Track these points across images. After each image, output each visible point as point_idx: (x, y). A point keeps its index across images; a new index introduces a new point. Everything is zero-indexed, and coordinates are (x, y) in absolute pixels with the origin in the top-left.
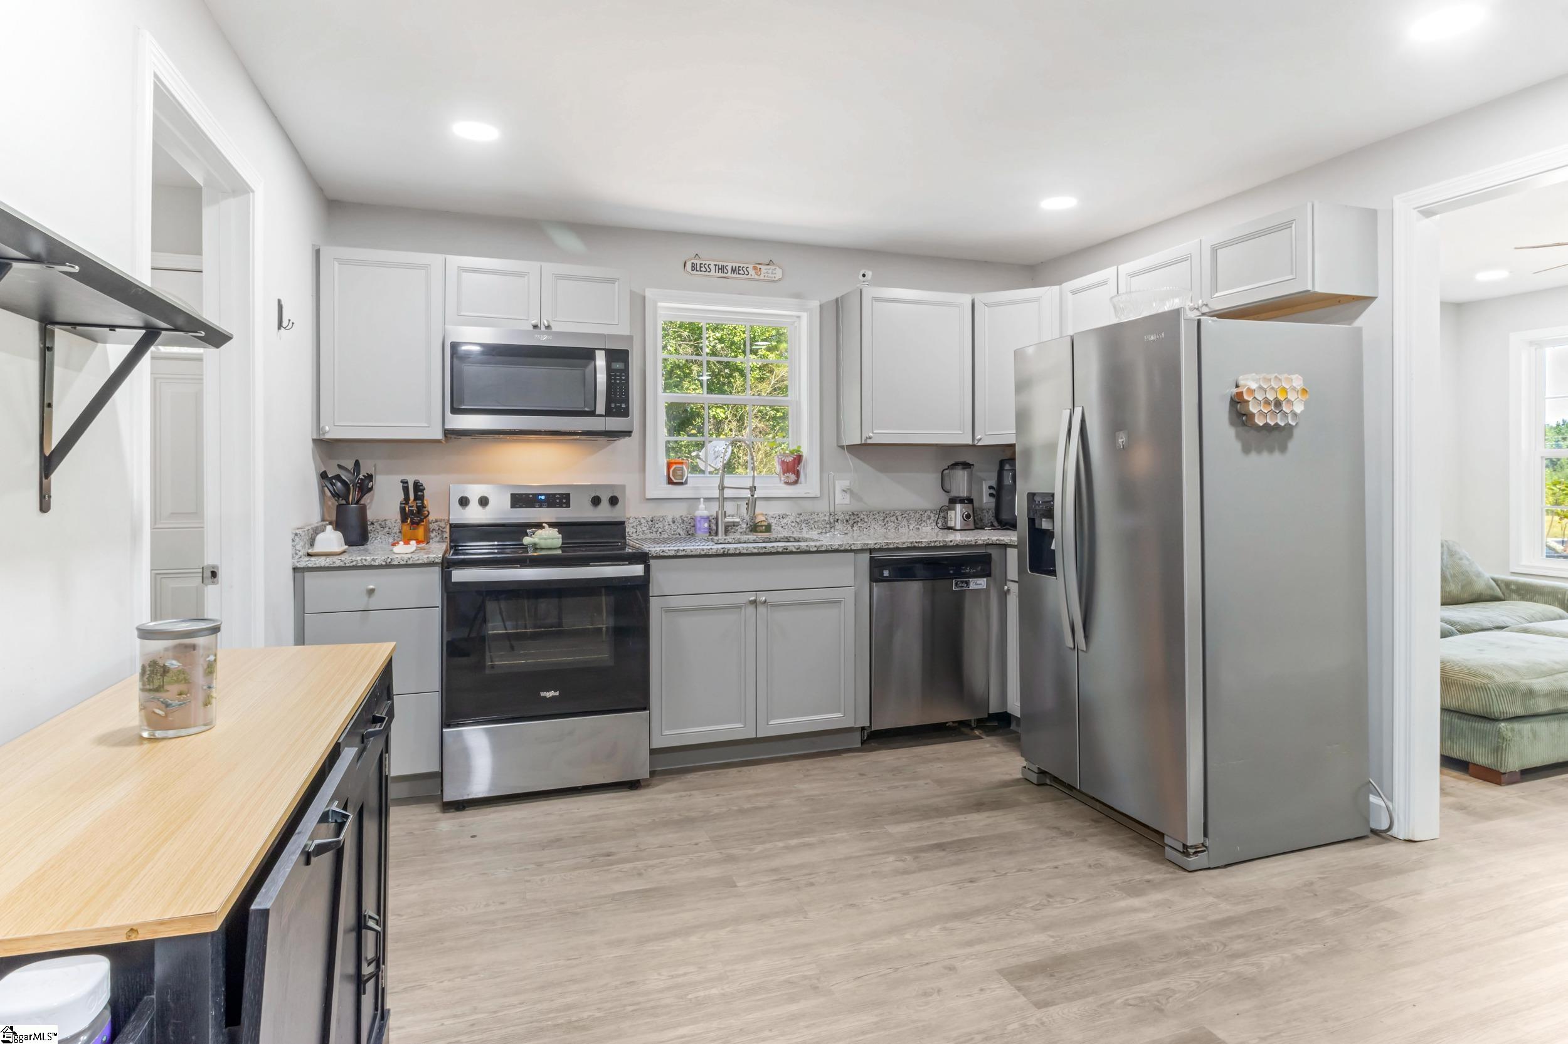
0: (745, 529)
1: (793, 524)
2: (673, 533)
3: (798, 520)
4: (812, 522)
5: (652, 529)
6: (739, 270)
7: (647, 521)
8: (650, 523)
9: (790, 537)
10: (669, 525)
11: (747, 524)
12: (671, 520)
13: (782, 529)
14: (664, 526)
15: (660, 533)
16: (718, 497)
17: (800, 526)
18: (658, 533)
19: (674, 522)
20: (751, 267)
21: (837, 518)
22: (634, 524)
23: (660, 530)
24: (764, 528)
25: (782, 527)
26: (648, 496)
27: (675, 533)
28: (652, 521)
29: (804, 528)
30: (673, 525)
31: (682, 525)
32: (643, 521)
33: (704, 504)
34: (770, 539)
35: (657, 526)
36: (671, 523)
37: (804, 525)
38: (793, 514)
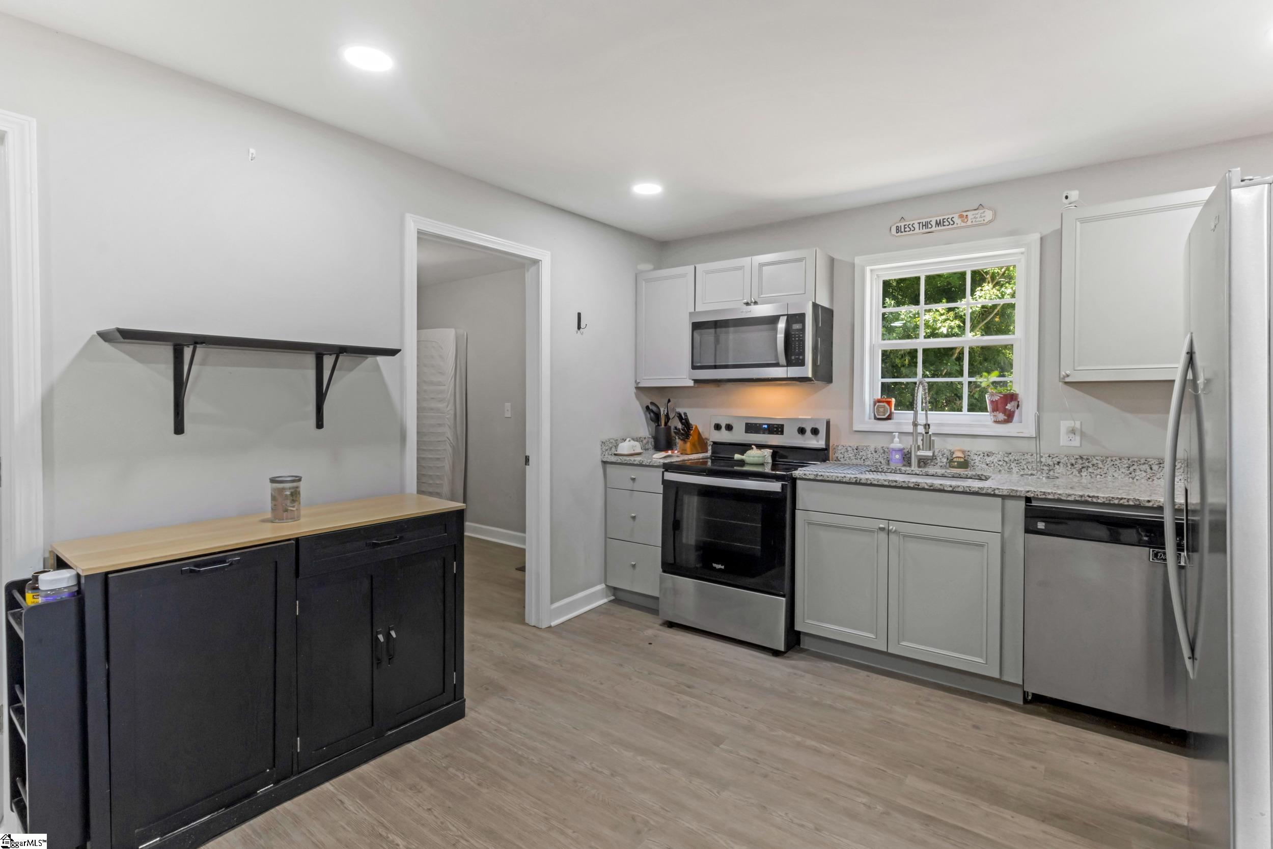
0: (945, 464)
1: (1000, 463)
2: (875, 461)
3: (1006, 459)
4: (1024, 462)
5: (857, 456)
6: (944, 222)
7: (853, 449)
8: (855, 451)
9: (982, 475)
10: (872, 454)
11: (948, 459)
12: (874, 450)
13: (987, 467)
14: (867, 455)
15: (864, 460)
16: (912, 431)
17: (1008, 465)
18: (862, 459)
19: (876, 452)
20: (956, 216)
21: (1058, 460)
22: (842, 451)
23: (864, 458)
24: (956, 464)
25: (987, 465)
26: (856, 428)
27: (877, 461)
28: (857, 450)
29: (1013, 467)
30: (874, 454)
31: (883, 455)
32: (849, 449)
33: (898, 438)
34: (960, 475)
35: (861, 454)
36: (873, 452)
37: (1013, 465)
38: (1000, 453)
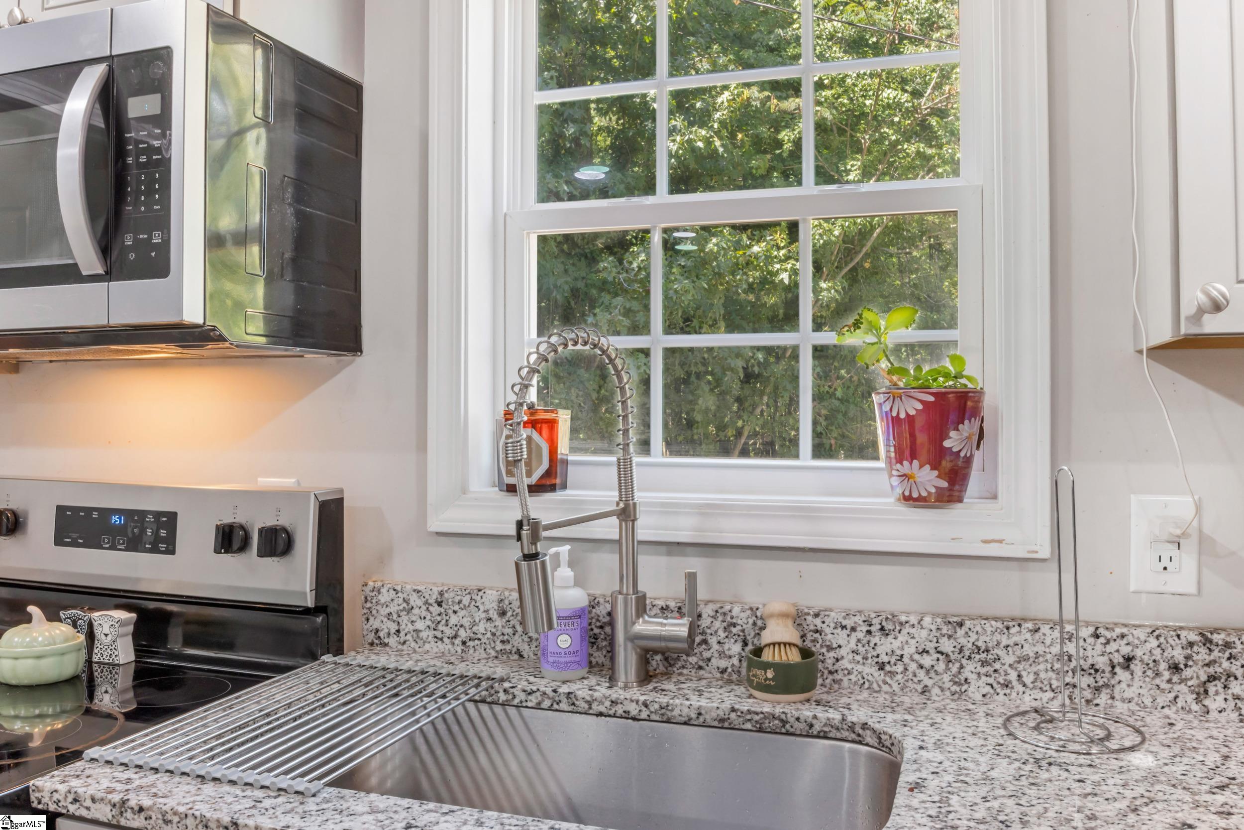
0: (735, 661)
1: (927, 661)
2: (499, 646)
3: (947, 646)
4: (1009, 659)
5: (440, 627)
7: (426, 603)
8: (435, 609)
9: (865, 726)
11: (745, 643)
12: (495, 605)
13: (879, 675)
14: (474, 624)
15: (464, 643)
16: (617, 537)
17: (955, 668)
18: (457, 641)
19: (503, 613)
21: (1126, 650)
22: (393, 608)
23: (462, 634)
24: (770, 674)
25: (882, 667)
26: (435, 524)
27: (508, 647)
28: (440, 604)
29: (972, 677)
30: (499, 622)
32: (415, 600)
33: (571, 565)
34: (784, 722)
35: (454, 620)
36: (494, 615)
37: (970, 668)
38: (927, 620)
